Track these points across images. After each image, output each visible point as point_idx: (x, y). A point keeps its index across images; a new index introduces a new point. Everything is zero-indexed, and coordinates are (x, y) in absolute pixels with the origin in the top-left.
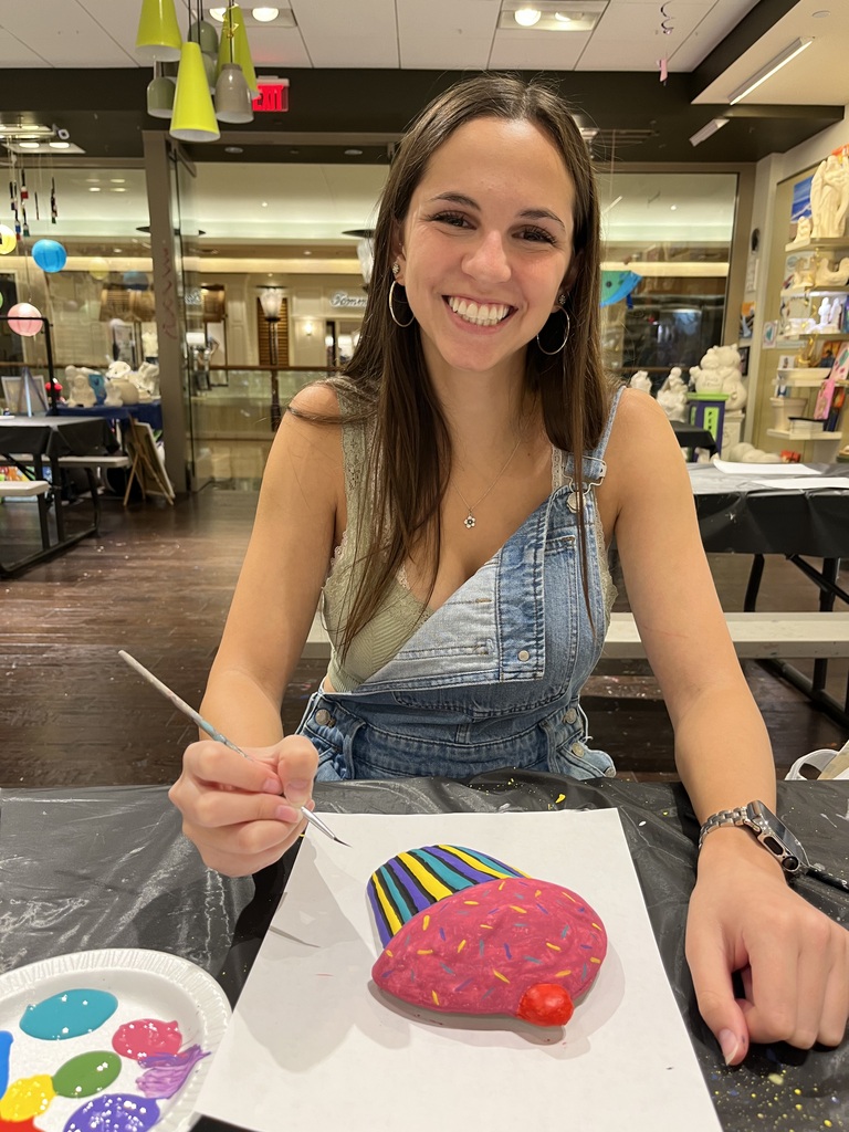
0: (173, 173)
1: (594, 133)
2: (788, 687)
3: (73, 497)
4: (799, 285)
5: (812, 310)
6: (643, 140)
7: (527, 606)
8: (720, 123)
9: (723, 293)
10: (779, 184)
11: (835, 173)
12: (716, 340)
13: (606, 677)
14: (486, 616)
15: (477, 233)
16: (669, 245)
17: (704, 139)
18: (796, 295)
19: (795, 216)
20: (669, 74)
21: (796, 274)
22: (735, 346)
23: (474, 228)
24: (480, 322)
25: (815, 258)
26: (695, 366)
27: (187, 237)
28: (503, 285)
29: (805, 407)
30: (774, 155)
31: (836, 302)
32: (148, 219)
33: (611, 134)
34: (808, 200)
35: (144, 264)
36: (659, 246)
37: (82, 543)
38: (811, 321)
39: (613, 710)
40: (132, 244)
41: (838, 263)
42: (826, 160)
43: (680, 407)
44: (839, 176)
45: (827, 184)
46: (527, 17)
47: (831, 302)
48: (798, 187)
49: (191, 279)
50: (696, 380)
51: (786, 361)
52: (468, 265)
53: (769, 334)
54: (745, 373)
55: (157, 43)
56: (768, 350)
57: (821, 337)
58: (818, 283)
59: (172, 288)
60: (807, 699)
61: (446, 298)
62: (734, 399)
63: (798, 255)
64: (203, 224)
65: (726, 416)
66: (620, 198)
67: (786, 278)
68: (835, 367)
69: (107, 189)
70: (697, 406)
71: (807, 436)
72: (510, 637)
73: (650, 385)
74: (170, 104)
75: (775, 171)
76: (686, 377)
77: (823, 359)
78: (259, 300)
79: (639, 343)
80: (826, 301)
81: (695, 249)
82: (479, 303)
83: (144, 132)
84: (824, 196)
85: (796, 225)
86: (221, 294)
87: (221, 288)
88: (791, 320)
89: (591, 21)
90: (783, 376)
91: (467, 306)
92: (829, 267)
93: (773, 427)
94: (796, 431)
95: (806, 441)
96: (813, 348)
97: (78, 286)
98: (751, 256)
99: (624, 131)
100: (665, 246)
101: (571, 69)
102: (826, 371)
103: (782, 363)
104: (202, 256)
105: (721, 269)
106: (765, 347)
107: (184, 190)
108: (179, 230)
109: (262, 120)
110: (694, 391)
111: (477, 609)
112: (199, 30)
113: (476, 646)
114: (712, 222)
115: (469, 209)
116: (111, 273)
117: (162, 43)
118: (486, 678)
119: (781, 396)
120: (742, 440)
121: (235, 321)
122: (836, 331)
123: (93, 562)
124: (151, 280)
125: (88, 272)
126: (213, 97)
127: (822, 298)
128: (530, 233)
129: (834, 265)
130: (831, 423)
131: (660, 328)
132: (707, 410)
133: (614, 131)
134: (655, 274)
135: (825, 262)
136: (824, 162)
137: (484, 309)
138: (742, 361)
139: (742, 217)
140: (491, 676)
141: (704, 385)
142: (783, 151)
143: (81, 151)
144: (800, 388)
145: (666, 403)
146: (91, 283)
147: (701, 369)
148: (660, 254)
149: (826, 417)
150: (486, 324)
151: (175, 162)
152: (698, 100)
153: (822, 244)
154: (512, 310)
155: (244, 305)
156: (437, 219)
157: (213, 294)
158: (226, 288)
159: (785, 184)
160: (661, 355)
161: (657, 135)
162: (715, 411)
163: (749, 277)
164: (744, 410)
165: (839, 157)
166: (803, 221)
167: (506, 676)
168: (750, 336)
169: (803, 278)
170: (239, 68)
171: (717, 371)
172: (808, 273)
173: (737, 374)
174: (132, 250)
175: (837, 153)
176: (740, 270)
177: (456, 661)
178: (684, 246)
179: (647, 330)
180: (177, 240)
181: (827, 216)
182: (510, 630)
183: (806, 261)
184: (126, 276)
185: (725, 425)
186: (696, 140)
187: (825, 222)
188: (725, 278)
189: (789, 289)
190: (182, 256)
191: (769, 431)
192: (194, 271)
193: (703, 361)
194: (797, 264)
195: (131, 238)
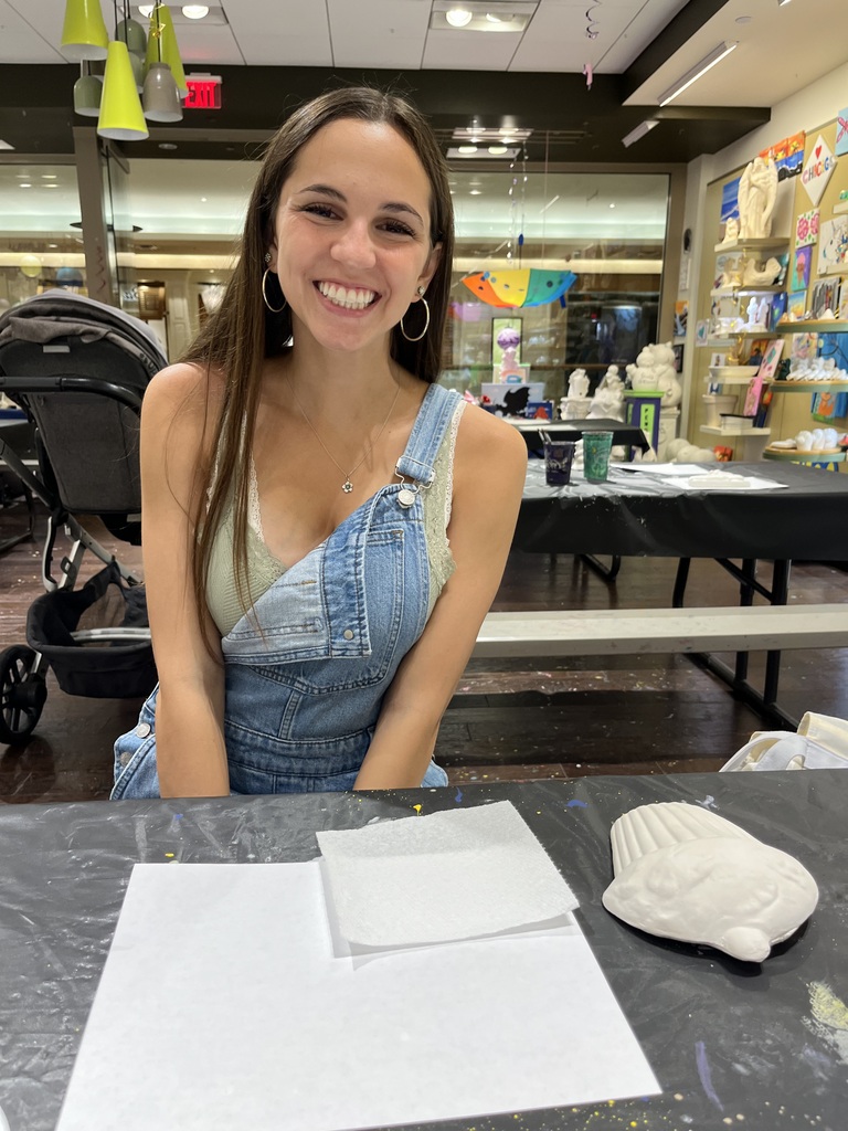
0: (105, 169)
1: (528, 134)
3: (7, 500)
4: (728, 284)
5: (741, 310)
6: (577, 141)
7: (349, 586)
8: (651, 125)
9: (658, 290)
10: (709, 184)
11: (761, 175)
12: (652, 338)
13: (540, 673)
14: (312, 596)
15: (343, 223)
16: (606, 243)
17: (636, 139)
18: (726, 294)
19: (724, 217)
20: (594, 75)
21: (725, 274)
22: (669, 344)
23: (341, 219)
24: (348, 306)
25: (742, 258)
26: (631, 363)
27: (120, 232)
28: (370, 272)
29: (735, 404)
30: (704, 156)
31: (763, 301)
32: (79, 214)
33: (545, 134)
34: (736, 201)
35: (77, 260)
36: (596, 244)
37: (17, 548)
38: (740, 320)
39: (545, 705)
40: (65, 240)
41: (765, 263)
42: (753, 161)
43: (617, 404)
44: (765, 178)
45: (753, 186)
46: (459, 17)
47: (758, 302)
48: (727, 188)
49: (127, 275)
50: (632, 377)
51: (718, 359)
52: (336, 250)
53: (701, 333)
54: (680, 370)
55: (83, 42)
56: (701, 348)
57: (750, 335)
58: (746, 283)
59: (107, 286)
60: (731, 690)
61: (316, 284)
62: (669, 396)
63: (728, 255)
64: (137, 219)
65: (662, 412)
66: (557, 197)
67: (716, 278)
68: (763, 365)
69: (38, 184)
70: (633, 404)
71: (737, 432)
72: (336, 616)
73: (588, 382)
74: (96, 103)
75: (705, 172)
76: (623, 374)
77: (752, 357)
78: (200, 297)
79: (579, 340)
80: (753, 300)
81: (630, 247)
82: (348, 287)
83: (74, 128)
84: (751, 197)
85: (725, 226)
86: (161, 291)
87: (161, 284)
88: (721, 319)
89: (521, 22)
90: (715, 374)
91: (337, 290)
92: (756, 268)
93: (706, 424)
94: (728, 428)
95: (737, 437)
96: (743, 345)
97: (10, 282)
98: (684, 257)
99: (557, 132)
100: (602, 244)
101: (504, 69)
102: (753, 369)
103: (714, 361)
104: (137, 251)
105: (655, 266)
106: (699, 344)
107: (118, 184)
108: (112, 226)
109: (192, 117)
110: (631, 388)
111: (304, 590)
112: (126, 29)
113: (305, 626)
114: (645, 220)
115: (336, 200)
116: (44, 268)
117: (88, 42)
118: (318, 655)
119: (714, 393)
120: (678, 436)
121: (177, 318)
122: (764, 330)
123: (28, 568)
124: (85, 278)
125: (19, 268)
126: (141, 96)
127: (750, 298)
128: (391, 226)
129: (761, 266)
130: (760, 419)
131: (599, 325)
132: (644, 407)
133: (548, 132)
134: (593, 271)
135: (752, 262)
136: (750, 164)
137: (352, 294)
138: (677, 358)
139: (675, 216)
140: (322, 652)
141: (640, 382)
142: (712, 152)
143: (10, 147)
144: (731, 385)
145: (603, 400)
146: (24, 280)
147: (637, 366)
148: (598, 252)
149: (755, 413)
150: (354, 307)
151: (107, 157)
152: (630, 102)
153: (748, 245)
154: (377, 297)
155: (185, 302)
156: (307, 210)
157: (153, 290)
158: (166, 285)
159: (716, 184)
160: (601, 353)
161: (590, 136)
162: (652, 408)
163: (682, 276)
164: (679, 406)
165: (766, 159)
166: (731, 223)
167: (334, 653)
168: (684, 334)
169: (731, 278)
170: (167, 67)
171: (652, 369)
172: (737, 273)
173: (672, 371)
174: (66, 246)
175: (763, 155)
176: (673, 268)
177: (289, 639)
178: (621, 244)
179: (587, 327)
180: (110, 236)
181: (753, 217)
182: (335, 609)
183: (734, 261)
184: (60, 272)
185: (661, 421)
186: (628, 141)
187: (751, 224)
188: (659, 275)
189: (719, 289)
190: (116, 251)
191: (703, 427)
192: (129, 268)
193: (638, 359)
194: (727, 264)
195: (64, 233)
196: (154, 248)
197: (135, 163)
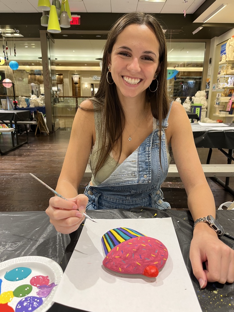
0: (48, 42)
1: (166, 31)
2: (219, 185)
3: (21, 132)
4: (223, 73)
5: (226, 81)
6: (179, 33)
7: (146, 163)
8: (201, 28)
9: (201, 76)
10: (217, 45)
12: (199, 89)
13: (168, 182)
14: (135, 165)
15: (131, 58)
16: (186, 63)
17: (196, 32)
18: (222, 76)
19: (221, 54)
20: (186, 14)
21: (222, 70)
22: (204, 91)
23: (130, 56)
24: (132, 84)
25: (227, 66)
26: (193, 96)
27: (52, 60)
28: (139, 73)
29: (224, 108)
30: (216, 37)
31: (233, 78)
32: (41, 55)
33: (170, 31)
34: (225, 50)
35: (40, 68)
36: (184, 63)
37: (24, 145)
38: (226, 84)
39: (170, 191)
40: (37, 62)
41: (233, 67)
43: (189, 108)
45: (230, 45)
47: (231, 78)
48: (222, 46)
49: (54, 72)
50: (193, 100)
51: (219, 95)
52: (128, 68)
53: (214, 87)
54: (207, 98)
56: (213, 92)
57: (228, 88)
58: (228, 73)
59: (48, 74)
60: (224, 188)
61: (123, 77)
62: (204, 106)
63: (222, 65)
64: (57, 56)
65: (202, 110)
66: (173, 49)
67: (219, 72)
68: (232, 97)
69: (30, 47)
70: (194, 107)
71: (224, 116)
72: (141, 171)
73: (181, 101)
74: (47, 23)
75: (216, 42)
76: (191, 99)
77: (229, 94)
78: (72, 78)
79: (178, 90)
80: (230, 78)
81: (193, 64)
82: (132, 78)
83: (40, 31)
84: (229, 49)
85: (222, 57)
86: (62, 76)
87: (62, 75)
88: (220, 83)
90: (218, 99)
91: (128, 79)
92: (231, 69)
94: (221, 114)
95: (224, 117)
96: (226, 91)
97: (22, 74)
98: (209, 65)
99: (174, 30)
100: (185, 63)
101: (159, 13)
102: (229, 98)
103: (217, 95)
104: (56, 66)
105: (201, 69)
106: (213, 91)
107: (51, 47)
108: (50, 58)
109: (73, 27)
110: (193, 103)
111: (132, 163)
112: (55, 1)
113: (132, 174)
114: (198, 56)
115: (129, 51)
116: (31, 70)
117: (45, 6)
118: (135, 183)
119: (217, 105)
120: (206, 117)
121: (66, 84)
122: (233, 86)
123: (27, 151)
124: (42, 72)
125: (25, 70)
126: (59, 20)
127: (229, 77)
128: (146, 58)
130: (231, 112)
131: (184, 86)
132: (197, 109)
133: (171, 30)
134: (183, 71)
135: (230, 67)
136: (230, 39)
137: (133, 80)
138: (207, 95)
139: (207, 55)
140: (136, 182)
141: (196, 101)
142: (218, 36)
143: (23, 36)
144: (222, 102)
146: (26, 73)
147: (195, 97)
148: (184, 65)
149: (230, 110)
150: (134, 84)
151: (49, 39)
152: (195, 22)
154: (141, 80)
155: (68, 79)
156: (120, 54)
157: (60, 76)
158: (63, 75)
159: (219, 45)
160: (184, 93)
161: (183, 31)
162: (199, 109)
163: (209, 71)
164: (207, 109)
166: (224, 56)
167: (140, 182)
168: (209, 88)
170: (66, 12)
171: (199, 98)
172: (225, 70)
173: (205, 98)
174: (37, 64)
175: (233, 37)
176: (206, 70)
177: (127, 178)
178: (191, 63)
179: (180, 86)
180: (49, 61)
181: (230, 54)
182: (141, 169)
183: (224, 67)
184: (35, 71)
185: (202, 113)
186: (194, 33)
187: (230, 56)
188: (202, 72)
189: (220, 75)
190: (51, 66)
191: (214, 114)
192: (54, 70)
193: (195, 95)
194: (222, 68)
195: (37, 60)
196: (60, 65)
197: (56, 40)
